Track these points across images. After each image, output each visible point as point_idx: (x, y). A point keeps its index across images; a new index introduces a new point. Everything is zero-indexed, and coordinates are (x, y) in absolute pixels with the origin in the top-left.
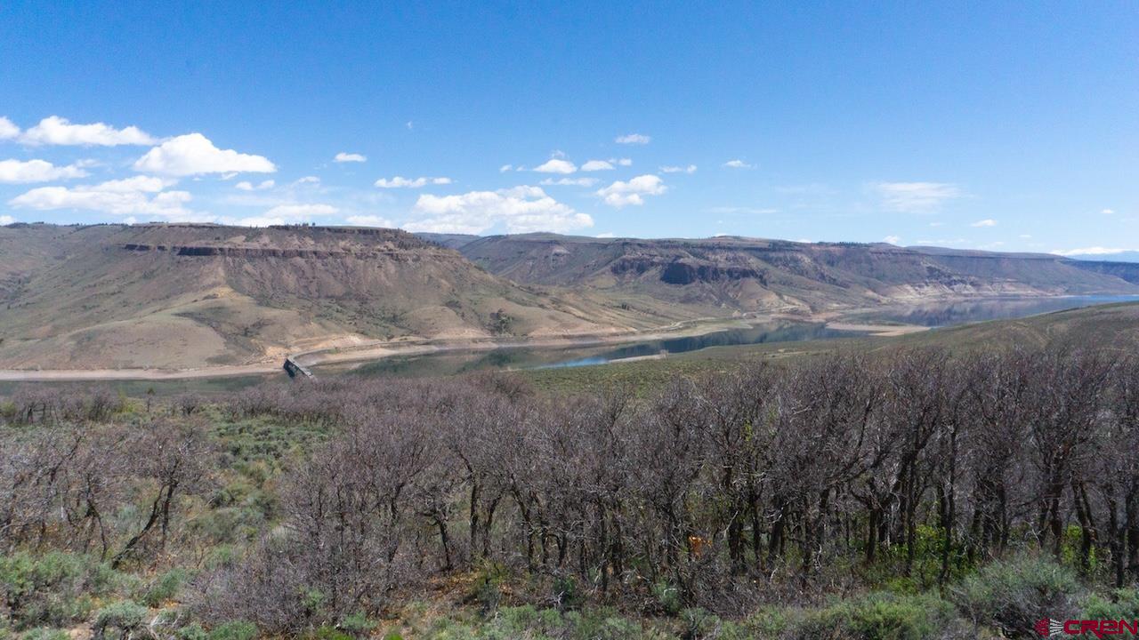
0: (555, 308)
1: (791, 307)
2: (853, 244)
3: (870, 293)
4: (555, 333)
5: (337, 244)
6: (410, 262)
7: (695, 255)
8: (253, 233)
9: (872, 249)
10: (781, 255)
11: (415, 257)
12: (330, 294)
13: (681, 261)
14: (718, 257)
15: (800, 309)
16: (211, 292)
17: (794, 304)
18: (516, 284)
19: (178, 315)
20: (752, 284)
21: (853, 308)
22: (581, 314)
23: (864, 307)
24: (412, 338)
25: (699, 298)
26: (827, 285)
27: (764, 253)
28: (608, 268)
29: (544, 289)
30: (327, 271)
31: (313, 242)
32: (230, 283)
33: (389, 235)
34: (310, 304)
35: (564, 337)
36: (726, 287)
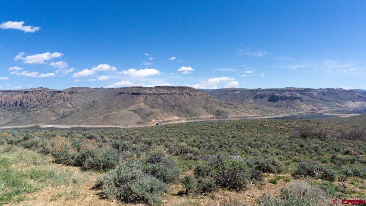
0: (235, 109)
1: (311, 108)
2: (332, 89)
3: (338, 104)
4: (235, 116)
5: (173, 91)
6: (193, 96)
7: (279, 93)
8: (151, 89)
9: (338, 90)
10: (307, 92)
11: (194, 94)
12: (170, 105)
13: (275, 95)
14: (286, 93)
15: (314, 109)
16: (139, 105)
17: (312, 107)
18: (224, 102)
19: (130, 111)
20: (298, 101)
21: (332, 109)
22: (243, 111)
23: (336, 108)
24: (193, 117)
25: (280, 106)
26: (323, 102)
27: (301, 92)
28: (252, 97)
29: (232, 103)
30: (170, 98)
31: (166, 91)
32: (144, 102)
33: (187, 88)
34: (165, 108)
35: (238, 117)
36: (289, 102)
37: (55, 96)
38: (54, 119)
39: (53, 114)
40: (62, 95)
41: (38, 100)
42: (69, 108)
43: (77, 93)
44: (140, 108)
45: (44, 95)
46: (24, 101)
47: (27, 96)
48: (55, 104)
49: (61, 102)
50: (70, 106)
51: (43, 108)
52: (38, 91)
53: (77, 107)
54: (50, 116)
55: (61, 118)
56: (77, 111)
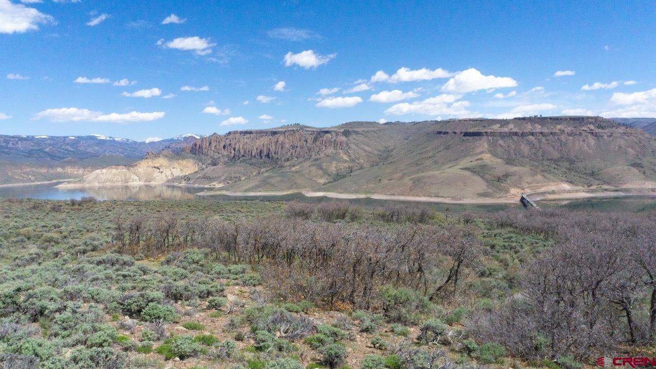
5: (555, 127)
8: (504, 123)
11: (609, 134)
12: (550, 158)
16: (480, 157)
19: (463, 169)
24: (605, 187)
30: (548, 144)
31: (540, 127)
32: (490, 152)
33: (590, 120)
34: (537, 164)
37: (321, 139)
38: (322, 181)
39: (320, 172)
40: (332, 138)
41: (294, 147)
42: (346, 161)
43: (357, 133)
44: (484, 164)
45: (303, 139)
46: (273, 149)
47: (276, 140)
48: (322, 155)
49: (330, 150)
50: (345, 157)
51: (302, 162)
52: (293, 130)
53: (358, 160)
54: (316, 176)
55: (335, 180)
56: (358, 168)
